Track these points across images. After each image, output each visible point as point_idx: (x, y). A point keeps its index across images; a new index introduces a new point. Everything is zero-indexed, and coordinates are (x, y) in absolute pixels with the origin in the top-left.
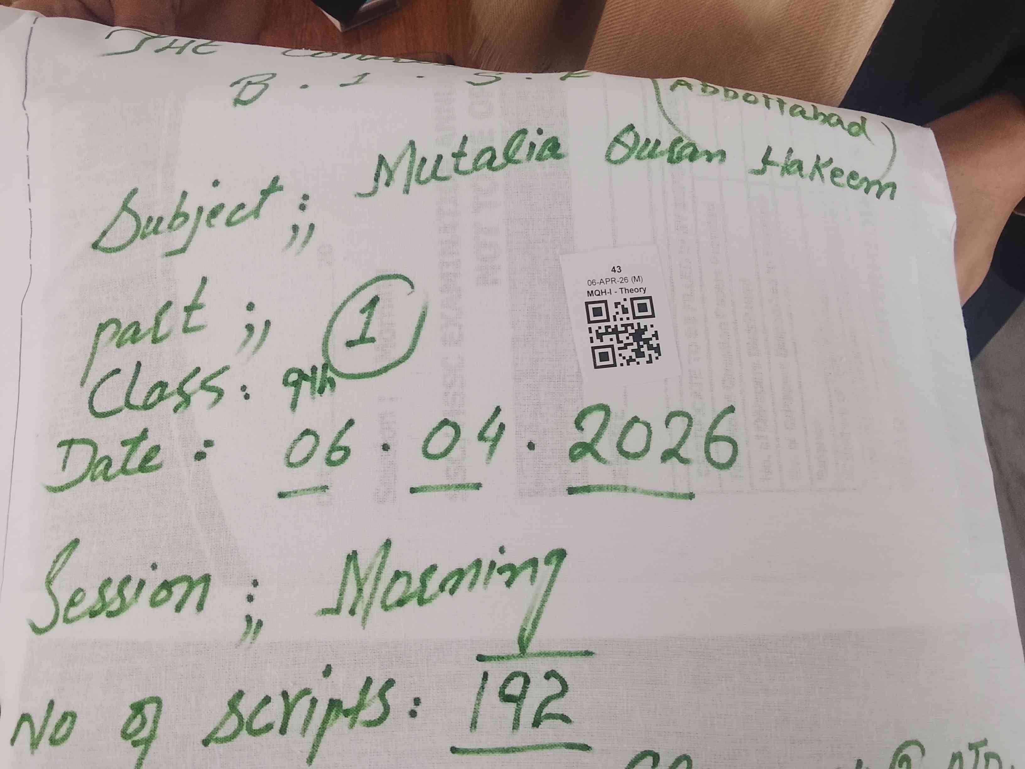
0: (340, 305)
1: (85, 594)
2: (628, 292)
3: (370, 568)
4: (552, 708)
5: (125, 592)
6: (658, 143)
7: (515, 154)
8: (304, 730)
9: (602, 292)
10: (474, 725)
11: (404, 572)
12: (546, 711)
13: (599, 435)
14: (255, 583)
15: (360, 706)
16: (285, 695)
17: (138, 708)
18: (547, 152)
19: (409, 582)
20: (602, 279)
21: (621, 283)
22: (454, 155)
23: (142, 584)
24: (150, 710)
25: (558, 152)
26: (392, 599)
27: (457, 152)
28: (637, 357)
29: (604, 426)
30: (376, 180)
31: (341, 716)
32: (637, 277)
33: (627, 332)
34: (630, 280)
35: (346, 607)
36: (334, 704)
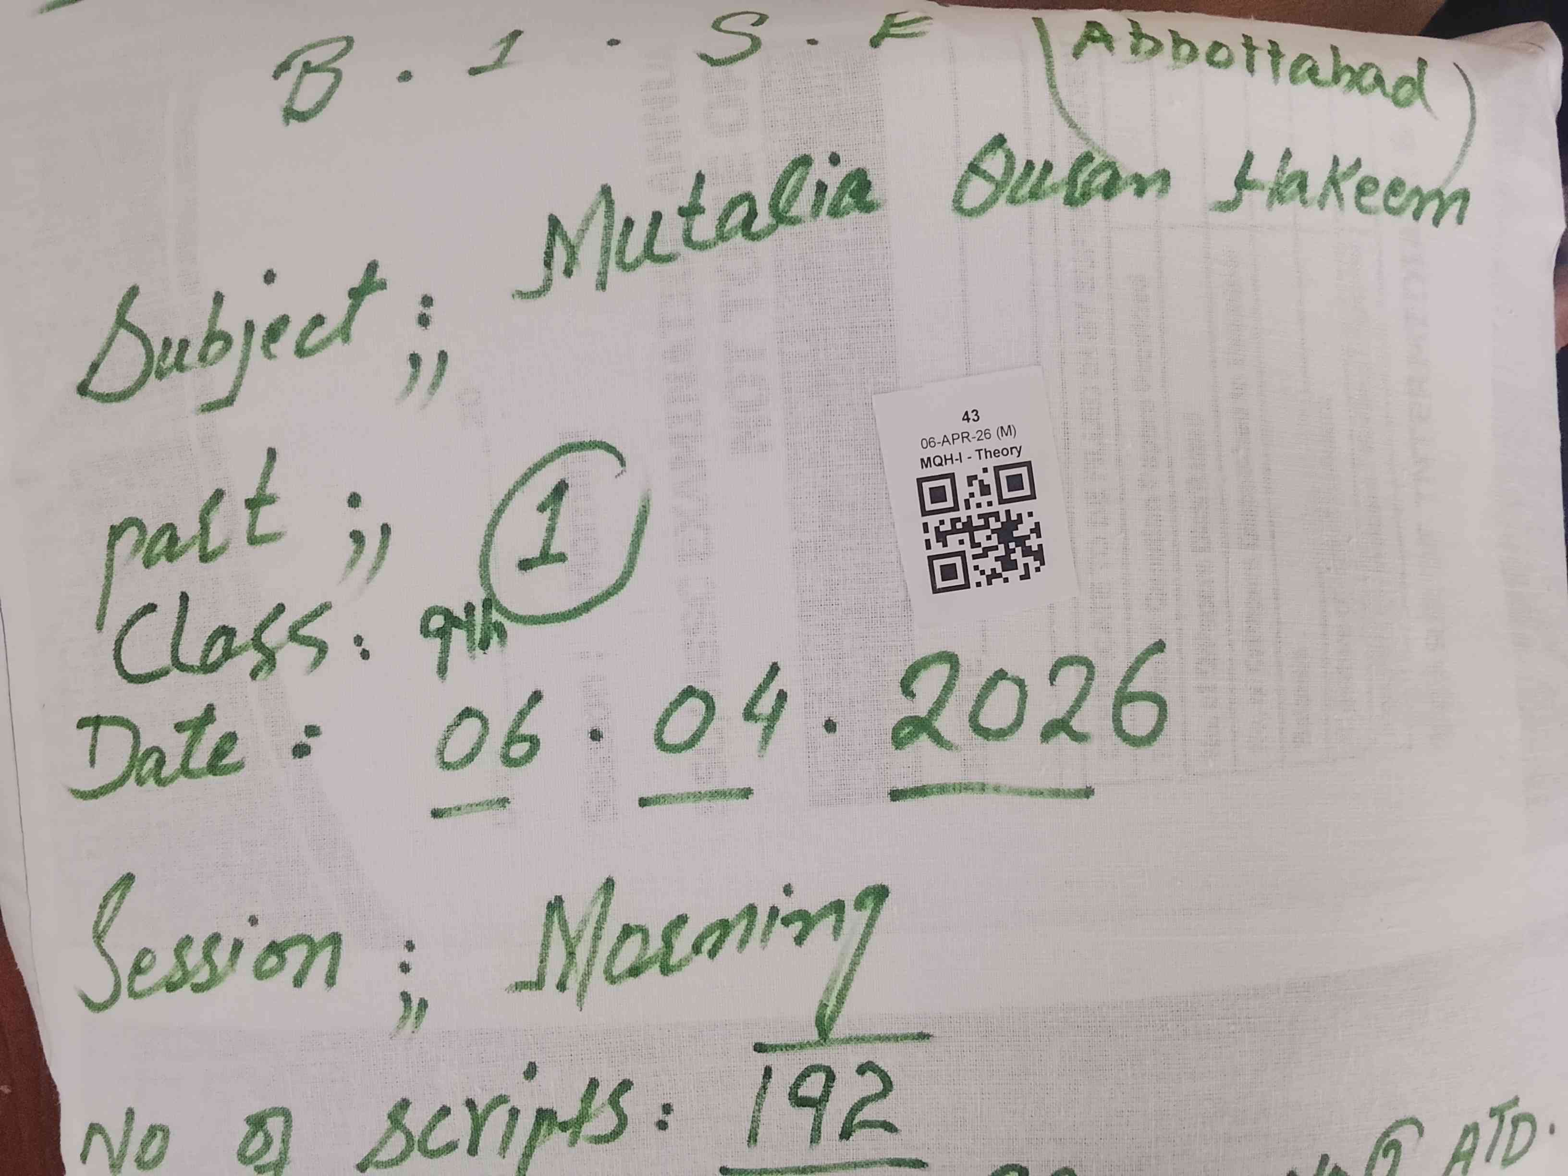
0: (503, 497)
1: (154, 957)
2: (991, 457)
3: (584, 922)
4: (868, 1113)
5: (214, 957)
6: (1048, 167)
7: (790, 206)
8: (504, 1148)
9: (946, 460)
10: (753, 1137)
11: (637, 926)
12: (859, 1117)
13: (940, 704)
14: (410, 946)
15: (582, 1118)
16: (470, 1104)
17: (257, 1122)
18: (847, 200)
19: (646, 941)
20: (945, 436)
21: (978, 440)
22: (682, 212)
23: (238, 946)
24: (275, 1125)
25: (869, 198)
26: (621, 965)
27: (686, 205)
28: (1003, 571)
29: (948, 688)
30: (548, 264)
31: (556, 1130)
32: (1006, 429)
33: (989, 528)
34: (993, 432)
35: (551, 980)
36: (544, 1116)
